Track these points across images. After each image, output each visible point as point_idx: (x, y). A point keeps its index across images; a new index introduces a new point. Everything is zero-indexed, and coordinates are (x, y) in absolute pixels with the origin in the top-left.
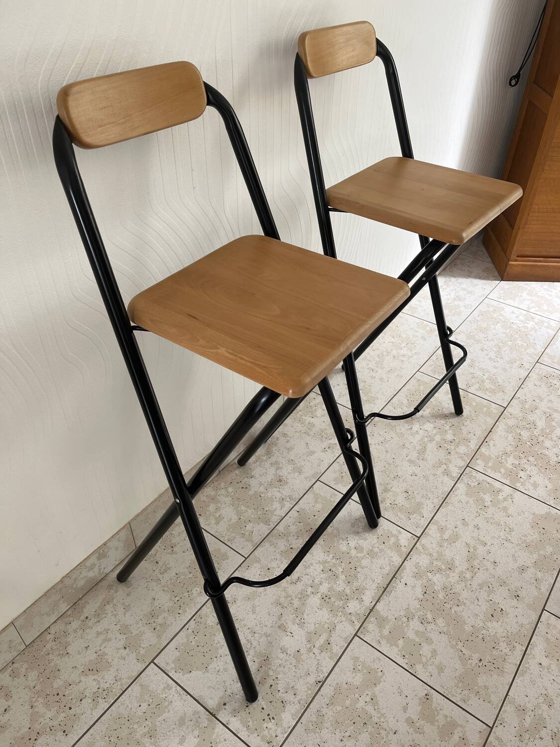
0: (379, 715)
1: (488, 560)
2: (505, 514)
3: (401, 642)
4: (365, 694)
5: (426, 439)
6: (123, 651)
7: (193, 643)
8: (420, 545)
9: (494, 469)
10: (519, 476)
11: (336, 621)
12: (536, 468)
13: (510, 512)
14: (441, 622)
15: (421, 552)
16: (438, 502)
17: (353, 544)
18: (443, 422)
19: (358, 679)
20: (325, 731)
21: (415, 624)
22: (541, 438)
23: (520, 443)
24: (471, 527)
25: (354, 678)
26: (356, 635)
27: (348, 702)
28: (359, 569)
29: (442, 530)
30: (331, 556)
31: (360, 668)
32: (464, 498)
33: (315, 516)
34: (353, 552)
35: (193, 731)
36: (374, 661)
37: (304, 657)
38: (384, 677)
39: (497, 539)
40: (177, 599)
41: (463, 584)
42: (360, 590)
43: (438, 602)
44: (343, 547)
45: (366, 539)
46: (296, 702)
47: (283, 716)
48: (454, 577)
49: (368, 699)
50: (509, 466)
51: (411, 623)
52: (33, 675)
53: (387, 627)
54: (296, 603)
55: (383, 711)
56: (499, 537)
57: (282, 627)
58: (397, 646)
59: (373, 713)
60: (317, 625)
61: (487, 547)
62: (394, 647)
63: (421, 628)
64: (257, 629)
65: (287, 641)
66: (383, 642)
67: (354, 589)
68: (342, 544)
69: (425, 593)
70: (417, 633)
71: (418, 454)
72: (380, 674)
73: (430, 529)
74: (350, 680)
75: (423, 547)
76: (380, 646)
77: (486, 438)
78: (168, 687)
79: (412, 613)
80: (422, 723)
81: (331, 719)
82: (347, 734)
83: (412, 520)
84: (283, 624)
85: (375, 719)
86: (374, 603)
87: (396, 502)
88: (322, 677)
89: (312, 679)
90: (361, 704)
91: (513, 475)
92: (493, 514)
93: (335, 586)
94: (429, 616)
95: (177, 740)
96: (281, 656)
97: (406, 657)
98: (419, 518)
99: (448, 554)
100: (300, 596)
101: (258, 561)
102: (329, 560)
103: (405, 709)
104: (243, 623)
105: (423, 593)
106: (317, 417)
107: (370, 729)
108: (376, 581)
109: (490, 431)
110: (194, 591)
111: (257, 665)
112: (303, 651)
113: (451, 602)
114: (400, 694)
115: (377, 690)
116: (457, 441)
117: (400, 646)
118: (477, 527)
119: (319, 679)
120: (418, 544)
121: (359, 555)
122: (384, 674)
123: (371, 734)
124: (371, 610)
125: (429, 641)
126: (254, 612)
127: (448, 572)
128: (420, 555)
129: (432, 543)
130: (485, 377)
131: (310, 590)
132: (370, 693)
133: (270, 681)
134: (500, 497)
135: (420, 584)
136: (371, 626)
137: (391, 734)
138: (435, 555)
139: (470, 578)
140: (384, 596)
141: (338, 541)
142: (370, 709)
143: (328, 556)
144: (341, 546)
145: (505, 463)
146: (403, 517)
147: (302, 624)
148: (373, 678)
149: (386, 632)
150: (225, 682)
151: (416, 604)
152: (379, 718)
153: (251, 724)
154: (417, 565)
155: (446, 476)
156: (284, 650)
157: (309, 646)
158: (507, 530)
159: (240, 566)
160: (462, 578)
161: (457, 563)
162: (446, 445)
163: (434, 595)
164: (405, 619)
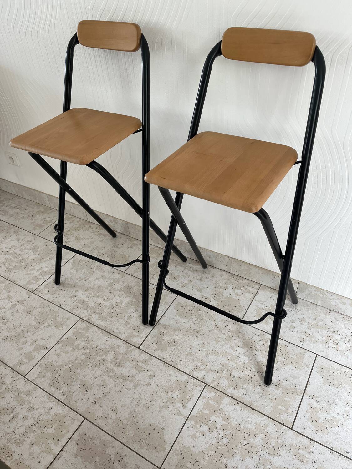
0: (42, 328)
1: (122, 388)
2: (162, 405)
3: (74, 337)
4: (52, 323)
5: (230, 357)
6: (83, 244)
7: (84, 263)
8: (133, 348)
9: (206, 405)
10: (202, 425)
11: (88, 310)
12: (214, 443)
13: (164, 410)
14: (83, 356)
15: (128, 349)
16: (169, 360)
17: (132, 314)
18: (253, 370)
19: (59, 320)
20: (40, 309)
21: (83, 344)
22: (256, 457)
23: (244, 435)
24: (149, 380)
25: (60, 318)
26: (80, 318)
27: (50, 316)
28: (117, 318)
29: (145, 362)
30: (126, 305)
31: (64, 320)
32: (174, 378)
33: (151, 296)
34: (128, 315)
35: (50, 269)
36: (66, 326)
37: (73, 299)
38: (58, 330)
39: (139, 397)
40: (104, 254)
41: (105, 371)
42: (104, 319)
43: (95, 356)
44: (130, 310)
45: (136, 321)
46: (54, 298)
47: (49, 295)
48: (110, 366)
49: (50, 324)
50: (213, 418)
51: (84, 342)
52: (78, 226)
53: (83, 331)
54: (99, 294)
55: (43, 330)
56: (141, 398)
57: (87, 290)
58: (73, 336)
59: (43, 326)
60: (87, 303)
61: (133, 389)
62: (72, 334)
63: (80, 347)
64: (87, 281)
65: (81, 292)
66: (75, 330)
67: (105, 317)
68: (133, 309)
69: (101, 350)
70: (79, 345)
71: (212, 350)
72: (60, 328)
73: (146, 355)
74: (59, 317)
75: (133, 350)
76: (73, 328)
77: (243, 403)
78: (67, 259)
79: (89, 343)
80: (35, 345)
81: (44, 311)
82: (37, 317)
83: (152, 345)
84: (89, 290)
85: (41, 327)
86: (96, 325)
87: (165, 336)
88: (62, 306)
89: (62, 303)
90: (48, 321)
91: (202, 420)
92: (161, 397)
93: (108, 308)
94: (87, 351)
95: (47, 265)
96: (74, 291)
97: (67, 340)
98: (154, 349)
99: (127, 364)
100: (103, 294)
101: (123, 277)
102: (123, 304)
103: (43, 339)
104: (91, 276)
105: (101, 349)
106: (234, 290)
107: (37, 325)
108: (109, 326)
109: (252, 409)
110: (108, 258)
111: (71, 284)
112: (76, 298)
113: (94, 363)
114: (50, 337)
115: (53, 328)
116: (234, 379)
117: (72, 337)
118: (148, 384)
119: (62, 305)
120: (134, 347)
121: (126, 318)
122: (60, 330)
123: (35, 325)
124: (93, 324)
125: (74, 350)
126: (95, 279)
127: (114, 363)
128: (126, 348)
129: (135, 355)
130: (335, 415)
131: (106, 298)
132: (52, 325)
133: (63, 289)
134: (177, 405)
135: (106, 347)
136: (84, 324)
137: (33, 333)
138: (127, 356)
139: (110, 375)
140: (100, 330)
141: (136, 308)
142: (46, 324)
143: (126, 304)
144: (132, 309)
145: (216, 415)
146: (154, 340)
147: (88, 297)
148: (58, 326)
149: (80, 331)
150: (66, 275)
151: (95, 345)
152: (41, 328)
153: (48, 285)
154: (119, 346)
155: (193, 368)
156: (76, 292)
157: (77, 300)
158: (148, 405)
159: (120, 271)
160: (109, 371)
161: (120, 368)
162: (226, 370)
163: (99, 354)
164: (86, 339)
